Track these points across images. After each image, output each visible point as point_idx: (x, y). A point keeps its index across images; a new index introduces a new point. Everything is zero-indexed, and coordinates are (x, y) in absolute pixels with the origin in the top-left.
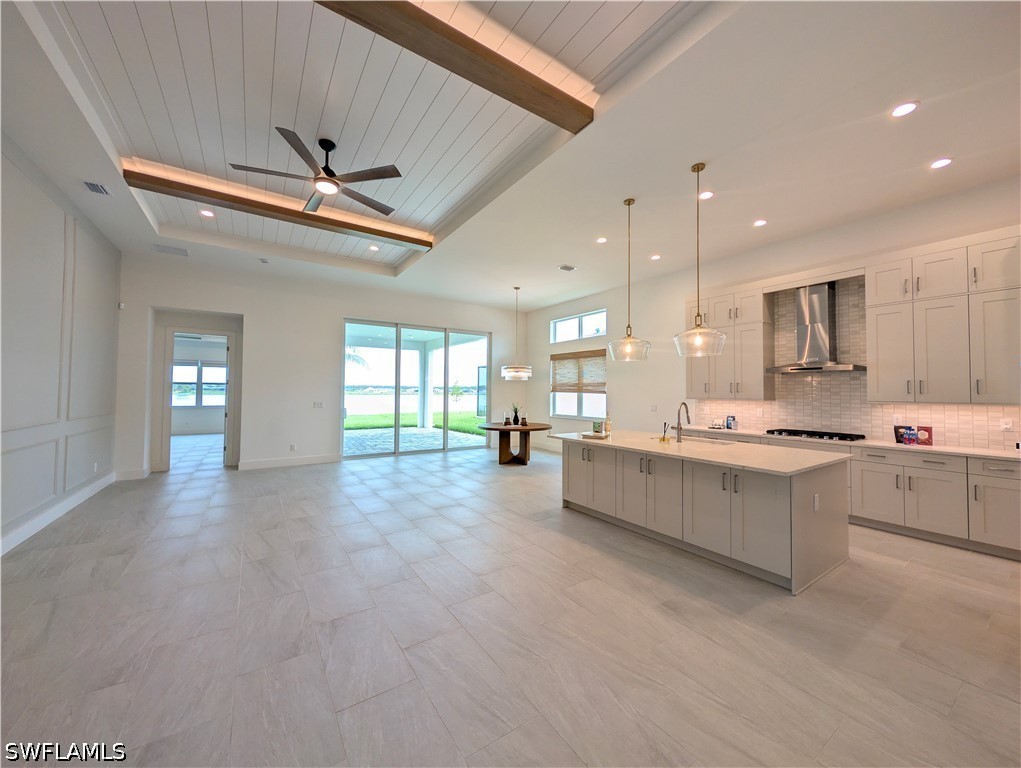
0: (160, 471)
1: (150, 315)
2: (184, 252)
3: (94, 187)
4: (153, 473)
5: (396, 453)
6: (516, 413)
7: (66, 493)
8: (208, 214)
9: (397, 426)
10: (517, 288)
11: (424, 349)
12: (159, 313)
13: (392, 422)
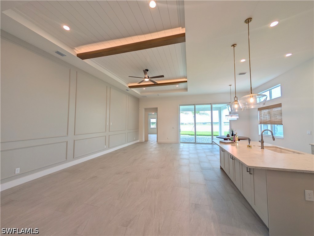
0: (147, 141)
1: (143, 110)
2: (146, 97)
3: (127, 90)
4: (145, 141)
5: (195, 143)
6: (233, 132)
7: (128, 142)
8: (144, 89)
9: (195, 135)
10: (230, 85)
11: (220, 110)
12: (146, 109)
13: (194, 134)
